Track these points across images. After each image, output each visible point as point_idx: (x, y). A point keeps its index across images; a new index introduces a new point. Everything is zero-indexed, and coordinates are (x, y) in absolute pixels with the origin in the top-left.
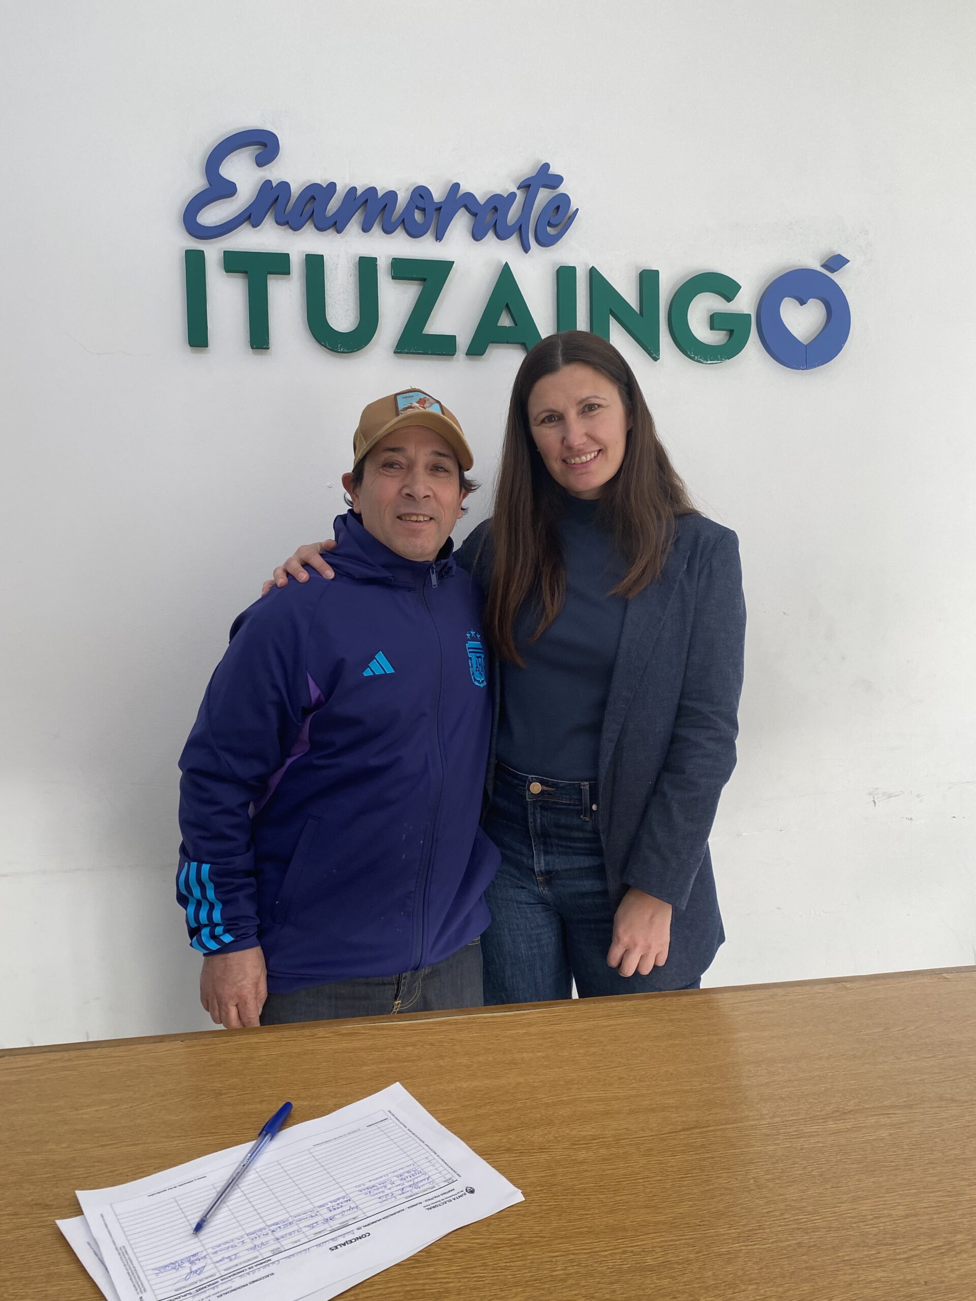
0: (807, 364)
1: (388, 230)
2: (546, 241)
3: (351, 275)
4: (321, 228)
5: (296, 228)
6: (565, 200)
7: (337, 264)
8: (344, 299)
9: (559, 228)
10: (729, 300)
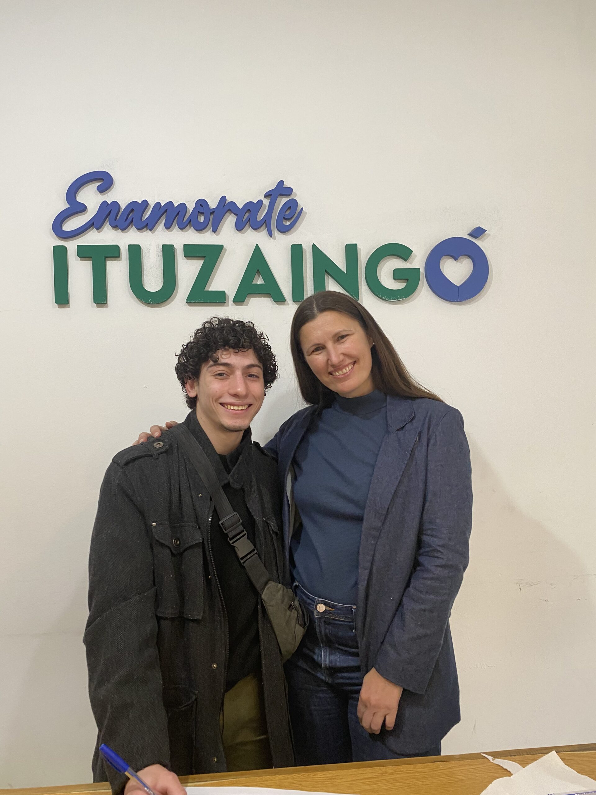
0: (460, 299)
1: (182, 228)
2: (284, 230)
3: (158, 256)
4: (140, 229)
5: (124, 229)
6: (294, 203)
7: (150, 250)
8: (154, 271)
9: (292, 220)
10: (405, 260)
